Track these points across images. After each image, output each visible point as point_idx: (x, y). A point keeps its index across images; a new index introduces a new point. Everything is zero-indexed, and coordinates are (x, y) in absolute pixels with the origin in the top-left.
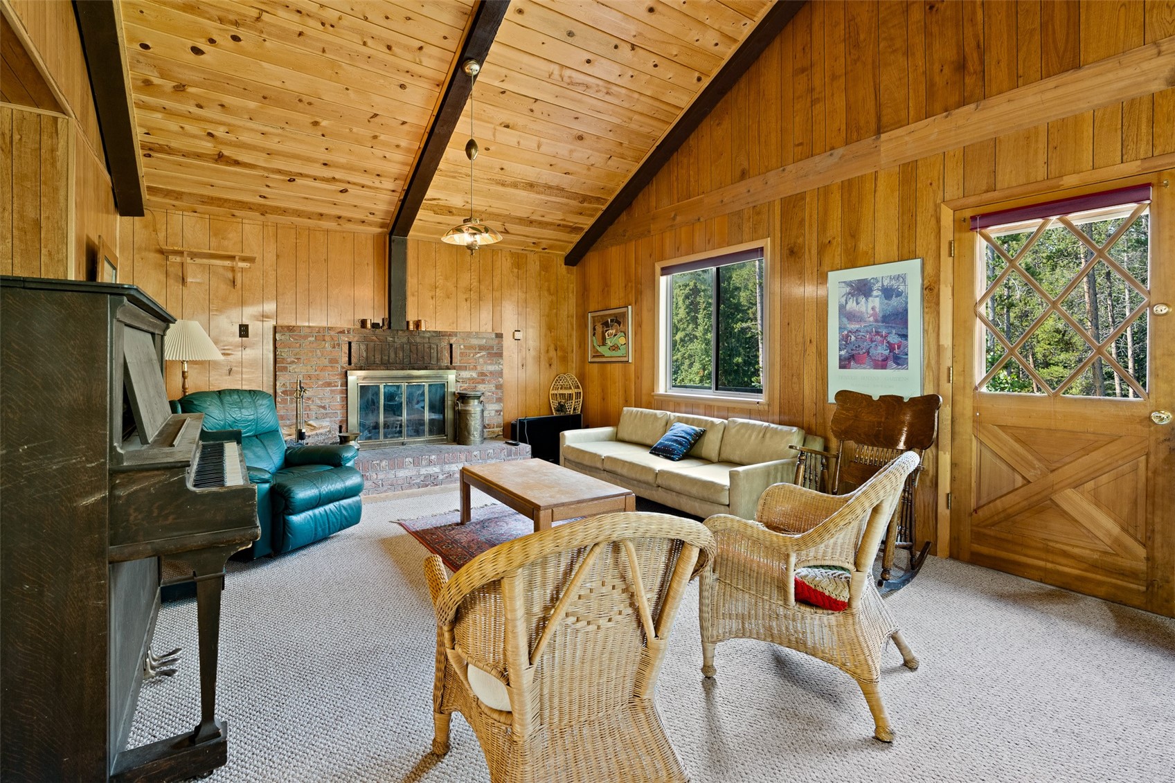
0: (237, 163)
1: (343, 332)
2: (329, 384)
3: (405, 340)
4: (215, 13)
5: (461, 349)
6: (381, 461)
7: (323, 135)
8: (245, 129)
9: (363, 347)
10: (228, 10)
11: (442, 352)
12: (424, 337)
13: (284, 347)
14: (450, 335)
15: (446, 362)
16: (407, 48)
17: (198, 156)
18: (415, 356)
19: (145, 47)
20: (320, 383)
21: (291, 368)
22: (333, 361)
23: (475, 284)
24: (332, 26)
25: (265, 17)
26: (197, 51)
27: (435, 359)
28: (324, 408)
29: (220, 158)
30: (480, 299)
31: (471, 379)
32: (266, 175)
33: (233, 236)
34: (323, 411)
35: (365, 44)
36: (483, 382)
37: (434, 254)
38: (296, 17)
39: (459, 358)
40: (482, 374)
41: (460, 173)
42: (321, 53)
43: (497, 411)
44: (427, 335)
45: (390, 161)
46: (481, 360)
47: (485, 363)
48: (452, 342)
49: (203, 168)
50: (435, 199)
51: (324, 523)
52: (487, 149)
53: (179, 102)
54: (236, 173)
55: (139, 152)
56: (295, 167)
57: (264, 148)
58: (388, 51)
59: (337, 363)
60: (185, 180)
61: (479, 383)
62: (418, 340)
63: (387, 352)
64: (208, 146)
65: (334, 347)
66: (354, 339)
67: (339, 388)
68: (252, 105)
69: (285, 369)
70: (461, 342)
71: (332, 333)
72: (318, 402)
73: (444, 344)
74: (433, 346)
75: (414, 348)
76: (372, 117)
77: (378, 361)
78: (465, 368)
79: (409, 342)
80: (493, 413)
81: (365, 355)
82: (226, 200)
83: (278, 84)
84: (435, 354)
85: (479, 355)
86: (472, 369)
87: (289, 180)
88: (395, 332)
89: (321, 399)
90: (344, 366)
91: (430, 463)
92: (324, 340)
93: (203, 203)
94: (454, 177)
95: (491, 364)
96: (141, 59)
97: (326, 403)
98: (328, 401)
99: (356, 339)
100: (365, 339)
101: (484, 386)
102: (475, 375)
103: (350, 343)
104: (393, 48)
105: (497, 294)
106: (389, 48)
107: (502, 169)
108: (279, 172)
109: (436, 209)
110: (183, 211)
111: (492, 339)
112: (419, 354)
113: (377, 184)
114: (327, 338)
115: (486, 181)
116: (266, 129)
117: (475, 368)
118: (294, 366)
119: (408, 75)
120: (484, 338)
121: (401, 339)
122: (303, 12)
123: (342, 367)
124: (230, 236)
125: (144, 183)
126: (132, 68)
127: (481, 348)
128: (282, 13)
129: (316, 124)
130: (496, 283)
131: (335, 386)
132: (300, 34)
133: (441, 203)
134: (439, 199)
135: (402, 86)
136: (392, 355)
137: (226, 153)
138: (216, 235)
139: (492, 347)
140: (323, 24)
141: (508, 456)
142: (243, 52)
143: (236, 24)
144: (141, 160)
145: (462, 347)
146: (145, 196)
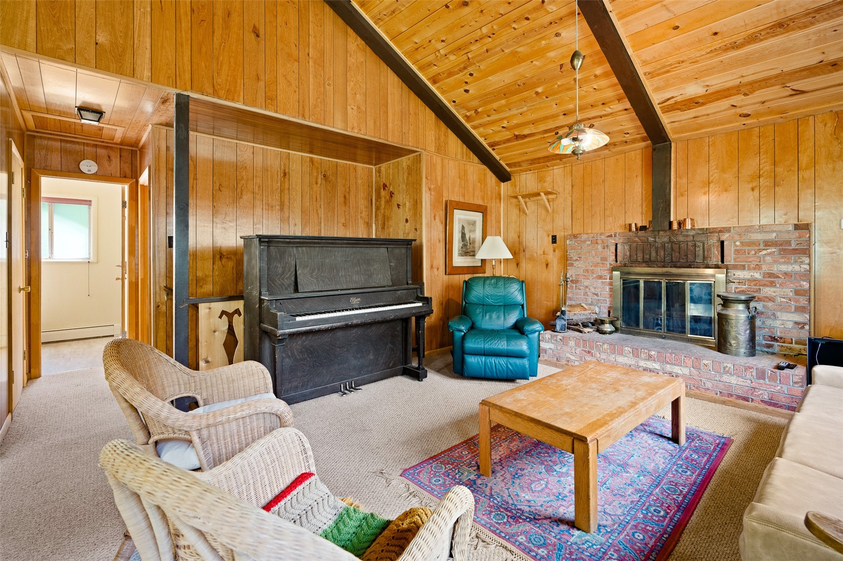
0: (525, 136)
1: (611, 236)
2: (600, 277)
3: (666, 239)
4: (456, 69)
5: (736, 246)
6: (603, 343)
7: (547, 97)
8: (513, 116)
9: (627, 247)
10: (458, 64)
11: (709, 250)
12: (687, 236)
13: (572, 249)
14: (720, 231)
15: (715, 258)
16: (536, 9)
17: (509, 140)
18: (677, 254)
19: (454, 102)
20: (595, 276)
21: (576, 264)
22: (604, 259)
23: (767, 167)
24: (494, 34)
25: (470, 55)
26: (467, 91)
27: (701, 257)
28: (597, 295)
29: (517, 137)
30: (775, 185)
31: (753, 280)
32: (542, 136)
33: (549, 179)
34: (596, 297)
35: (514, 29)
36: (772, 284)
37: (707, 148)
38: (478, 45)
39: (733, 256)
40: (771, 275)
41: (671, 65)
42: (503, 53)
43: (796, 323)
44: (693, 233)
45: (601, 90)
46: (768, 258)
47: (775, 262)
48: (723, 238)
49: (514, 146)
50: (669, 99)
51: (492, 369)
52: (677, 28)
53: (481, 118)
54: (529, 142)
55: (490, 149)
56: (551, 125)
57: (528, 122)
58: (528, 22)
59: (607, 261)
60: (514, 155)
61: (765, 285)
62: (681, 238)
63: (647, 252)
64: (508, 135)
65: (604, 248)
66: (619, 240)
67: (608, 280)
68: (503, 102)
69: (572, 265)
70: (737, 237)
71: (603, 237)
72: (593, 290)
73: (713, 241)
74: (698, 244)
75: (676, 247)
76: (561, 68)
77: (640, 259)
78: (743, 268)
79: (670, 241)
80: (790, 325)
81: (628, 253)
82: (539, 159)
83: (502, 84)
84: (701, 252)
85: (764, 252)
86: (754, 269)
87: (556, 134)
88: (656, 233)
89: (595, 288)
90: (612, 263)
91: (650, 357)
92: (597, 243)
93: (531, 164)
94: (668, 72)
95: (784, 263)
96: (457, 107)
97: (598, 291)
98: (599, 290)
99: (621, 241)
100: (629, 241)
101: (773, 289)
102: (757, 275)
103: (616, 245)
104: (529, 17)
105: (808, 174)
106: (527, 19)
107: (716, 34)
108: (546, 131)
109: (679, 107)
110: (526, 171)
111: (788, 232)
112: (682, 253)
113: (608, 110)
114: (599, 242)
115: (708, 56)
116: (520, 111)
117: (758, 267)
118: (578, 263)
119: (553, 25)
120: (773, 231)
121: (663, 238)
122: (478, 39)
123: (610, 264)
124: (548, 179)
125: (503, 163)
126: (458, 113)
127: (768, 244)
128: (473, 48)
129: (537, 93)
130: (804, 159)
131: (605, 279)
132: (487, 51)
133: (679, 99)
134: (673, 97)
135: (557, 35)
136: (653, 254)
137: (517, 133)
138: (540, 181)
139: (789, 243)
140: (490, 37)
141: (759, 378)
142: (478, 79)
143: (465, 68)
144: (493, 153)
145: (738, 243)
146: (508, 169)
